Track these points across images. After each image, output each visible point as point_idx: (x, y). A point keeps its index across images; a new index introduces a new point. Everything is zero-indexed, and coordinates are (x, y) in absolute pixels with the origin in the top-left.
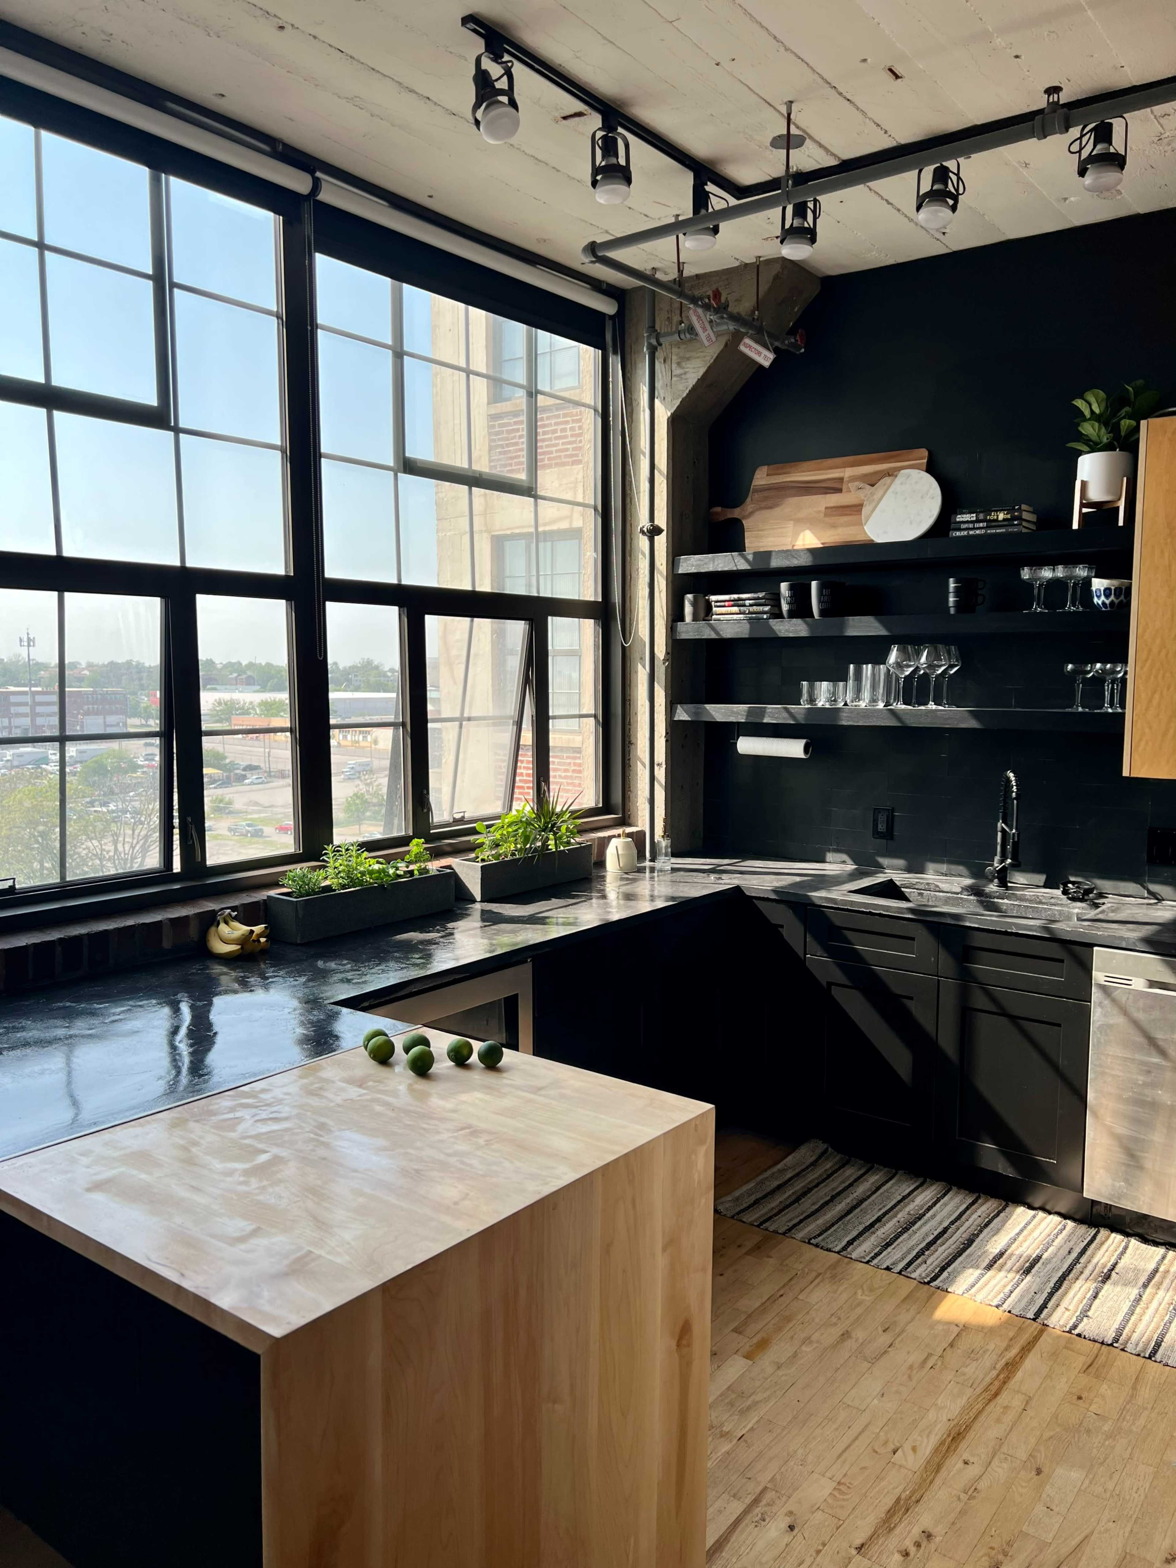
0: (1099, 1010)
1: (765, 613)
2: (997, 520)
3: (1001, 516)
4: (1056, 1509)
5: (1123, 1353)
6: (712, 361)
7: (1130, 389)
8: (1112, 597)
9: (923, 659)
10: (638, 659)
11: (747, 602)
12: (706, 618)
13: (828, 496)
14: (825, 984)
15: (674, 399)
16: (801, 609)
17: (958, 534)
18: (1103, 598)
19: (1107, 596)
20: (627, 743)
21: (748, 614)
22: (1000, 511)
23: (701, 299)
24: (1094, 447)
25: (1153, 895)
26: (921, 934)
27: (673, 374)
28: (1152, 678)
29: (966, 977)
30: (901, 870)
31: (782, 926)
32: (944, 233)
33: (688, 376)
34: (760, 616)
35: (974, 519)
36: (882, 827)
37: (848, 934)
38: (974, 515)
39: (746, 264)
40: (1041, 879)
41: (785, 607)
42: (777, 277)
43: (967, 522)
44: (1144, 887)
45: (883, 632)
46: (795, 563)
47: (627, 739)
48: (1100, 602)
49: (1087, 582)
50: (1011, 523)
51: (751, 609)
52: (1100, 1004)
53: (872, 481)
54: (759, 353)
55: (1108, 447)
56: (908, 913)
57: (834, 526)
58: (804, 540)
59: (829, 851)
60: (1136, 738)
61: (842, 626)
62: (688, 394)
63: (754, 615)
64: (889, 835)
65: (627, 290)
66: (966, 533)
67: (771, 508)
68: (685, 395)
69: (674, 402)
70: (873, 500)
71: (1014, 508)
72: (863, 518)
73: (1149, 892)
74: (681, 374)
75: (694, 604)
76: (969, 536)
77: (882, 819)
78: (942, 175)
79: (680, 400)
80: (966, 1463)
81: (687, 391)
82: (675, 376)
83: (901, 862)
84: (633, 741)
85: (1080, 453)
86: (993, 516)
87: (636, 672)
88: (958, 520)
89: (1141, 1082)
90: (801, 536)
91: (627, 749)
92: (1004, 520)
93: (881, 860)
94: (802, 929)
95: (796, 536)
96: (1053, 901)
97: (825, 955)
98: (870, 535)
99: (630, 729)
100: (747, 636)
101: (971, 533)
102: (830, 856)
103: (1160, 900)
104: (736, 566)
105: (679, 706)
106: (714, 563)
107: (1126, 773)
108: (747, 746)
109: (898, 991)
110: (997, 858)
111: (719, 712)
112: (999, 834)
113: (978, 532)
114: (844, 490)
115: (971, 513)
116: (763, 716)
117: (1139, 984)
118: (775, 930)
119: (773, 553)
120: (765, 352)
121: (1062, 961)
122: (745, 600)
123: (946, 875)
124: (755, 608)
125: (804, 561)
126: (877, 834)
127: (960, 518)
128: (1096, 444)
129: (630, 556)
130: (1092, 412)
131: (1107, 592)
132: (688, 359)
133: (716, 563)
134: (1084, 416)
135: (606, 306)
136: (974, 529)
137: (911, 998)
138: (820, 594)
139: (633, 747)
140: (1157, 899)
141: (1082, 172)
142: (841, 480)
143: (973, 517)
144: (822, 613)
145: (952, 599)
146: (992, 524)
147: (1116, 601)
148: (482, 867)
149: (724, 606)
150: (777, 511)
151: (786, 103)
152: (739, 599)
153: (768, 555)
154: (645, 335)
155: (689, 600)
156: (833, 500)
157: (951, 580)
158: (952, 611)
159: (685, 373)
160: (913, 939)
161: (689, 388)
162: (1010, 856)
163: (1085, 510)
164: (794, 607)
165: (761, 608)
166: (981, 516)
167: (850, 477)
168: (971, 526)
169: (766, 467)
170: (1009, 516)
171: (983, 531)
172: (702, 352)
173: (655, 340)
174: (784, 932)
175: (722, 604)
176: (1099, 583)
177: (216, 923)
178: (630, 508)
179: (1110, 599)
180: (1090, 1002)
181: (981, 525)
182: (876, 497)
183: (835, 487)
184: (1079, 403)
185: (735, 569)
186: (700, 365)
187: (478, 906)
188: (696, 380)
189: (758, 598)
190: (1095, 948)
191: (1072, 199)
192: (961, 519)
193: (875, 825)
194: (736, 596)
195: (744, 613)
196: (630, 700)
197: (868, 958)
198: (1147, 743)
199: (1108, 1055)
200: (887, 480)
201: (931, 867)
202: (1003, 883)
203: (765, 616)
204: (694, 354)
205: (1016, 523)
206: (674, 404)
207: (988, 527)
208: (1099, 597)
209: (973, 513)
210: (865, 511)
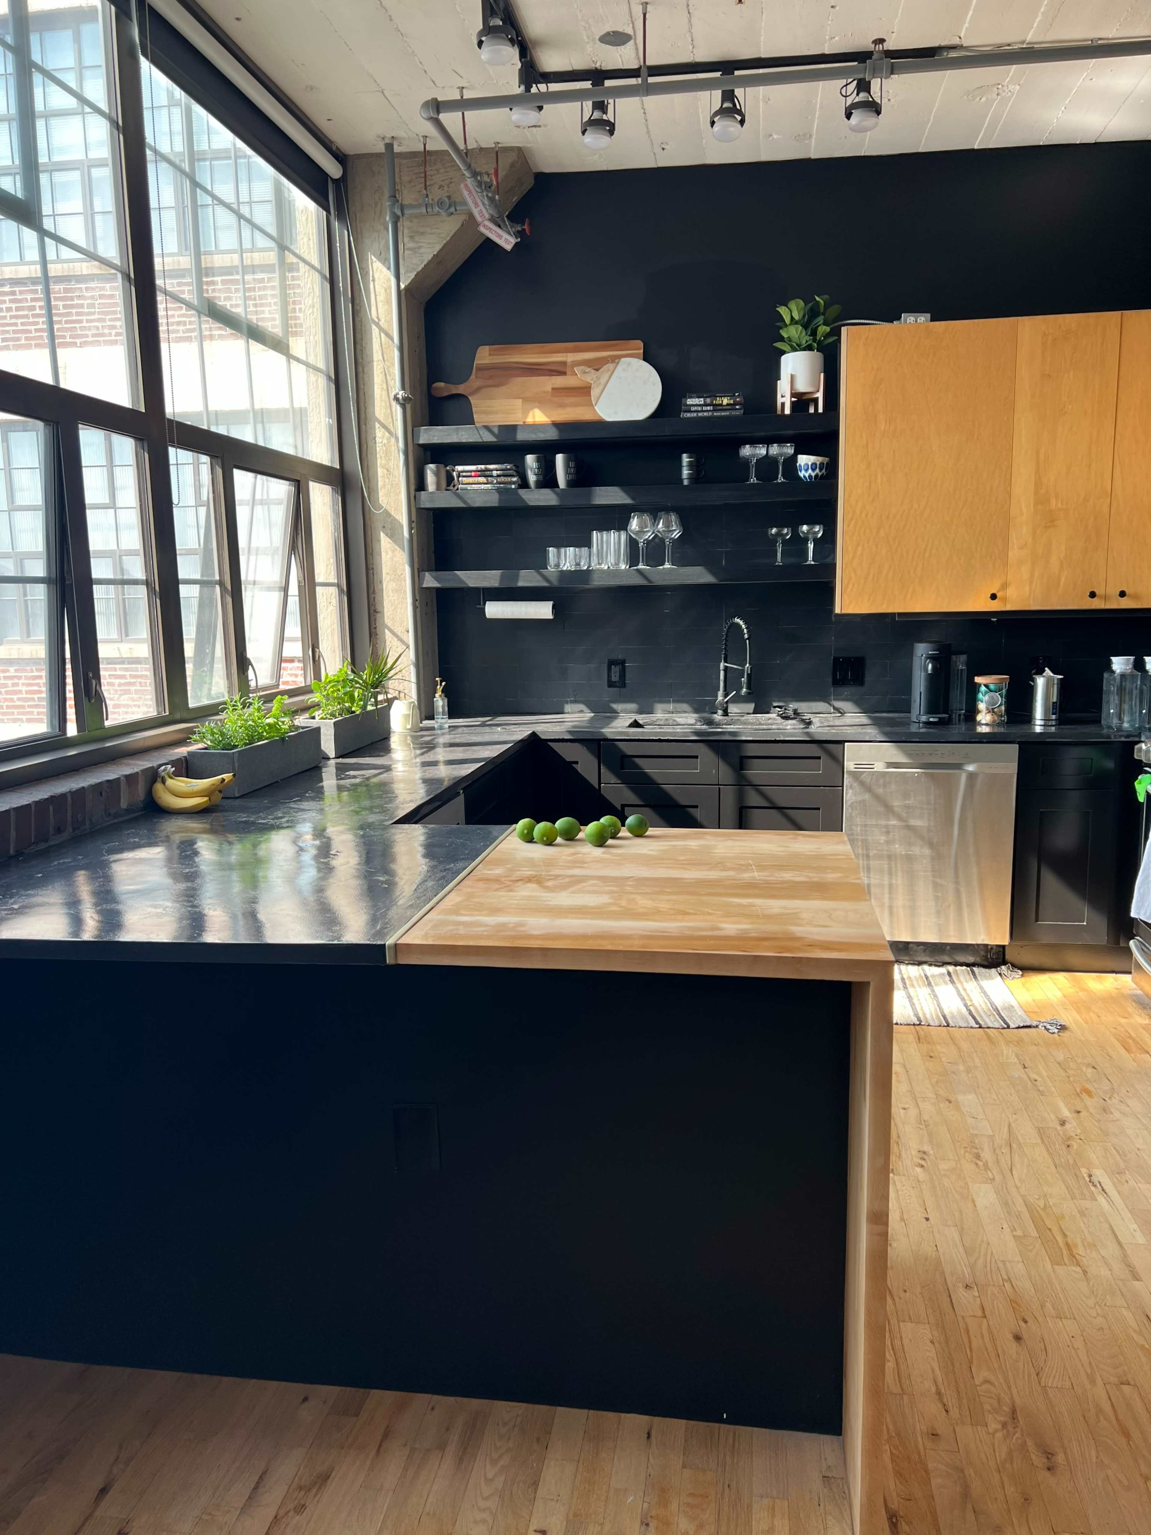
0: (850, 791)
1: (514, 483)
2: (721, 405)
3: (725, 401)
4: (979, 1117)
5: (929, 1027)
6: (448, 238)
7: (822, 302)
8: (817, 471)
9: (660, 525)
10: (381, 528)
11: (495, 473)
12: (448, 488)
13: (553, 377)
14: (619, 808)
15: (408, 272)
16: (548, 480)
17: (689, 415)
18: (810, 471)
19: (813, 470)
20: (373, 611)
21: (496, 484)
22: (725, 396)
23: (481, 174)
24: (797, 347)
25: (837, 710)
26: (703, 751)
27: (406, 247)
28: (856, 534)
29: (742, 783)
30: (634, 712)
31: (577, 763)
32: (663, 149)
33: (422, 250)
34: (509, 486)
35: (702, 403)
36: (615, 678)
37: (637, 760)
38: (702, 399)
39: (481, 148)
40: (751, 707)
41: (532, 478)
42: (512, 165)
43: (697, 405)
44: (830, 705)
45: (628, 501)
46: (542, 436)
47: (372, 608)
48: (807, 475)
49: (793, 459)
50: (733, 407)
51: (499, 479)
52: (851, 787)
53: (596, 365)
54: (500, 237)
55: (809, 348)
56: (693, 736)
57: (562, 406)
58: (534, 417)
59: (567, 703)
60: (845, 581)
61: (589, 496)
62: (423, 269)
63: (502, 485)
64: (622, 683)
65: (348, 155)
66: (695, 414)
67: (496, 386)
68: (420, 269)
69: (409, 275)
70: (600, 384)
71: (734, 395)
72: (592, 399)
73: (835, 708)
74: (415, 248)
75: (437, 474)
76: (698, 418)
77: (615, 670)
78: (728, 96)
79: (415, 273)
80: (905, 1109)
81: (423, 266)
82: (408, 249)
83: (633, 706)
84: (379, 609)
85: (784, 352)
86: (718, 401)
87: (379, 541)
88: (688, 403)
89: (882, 841)
90: (531, 414)
91: (372, 618)
92: (728, 405)
93: (615, 706)
94: (596, 762)
95: (526, 413)
96: (770, 721)
97: (619, 782)
98: (601, 415)
99: (374, 598)
100: (497, 505)
101: (700, 414)
102: (568, 708)
103: (842, 713)
104: (481, 437)
105: (427, 574)
106: (457, 434)
107: (837, 610)
108: (494, 610)
109: (683, 802)
110: (721, 693)
111: (472, 579)
112: (722, 673)
113: (705, 414)
114: (568, 372)
115: (699, 397)
116: (517, 580)
117: (879, 767)
118: (569, 766)
119: (519, 427)
120: (505, 236)
121: (819, 758)
122: (492, 470)
123: (673, 713)
124: (503, 479)
125: (552, 435)
126: (611, 684)
127: (690, 401)
128: (799, 345)
129: (366, 425)
130: (792, 318)
131: (814, 467)
132: (422, 234)
133: (460, 436)
134: (783, 321)
135: (333, 169)
136: (702, 411)
137: (696, 807)
138: (567, 466)
139: (378, 615)
140: (841, 713)
141: (848, 116)
142: (564, 363)
143: (701, 401)
144: (570, 484)
145: (685, 472)
146: (717, 407)
147: (820, 474)
148: (335, 723)
149: (471, 476)
150: (504, 389)
151: (642, 4)
152: (487, 470)
153: (513, 428)
154: (388, 204)
155: (432, 470)
156: (559, 381)
157: (684, 456)
158: (686, 483)
159: (420, 247)
160: (696, 757)
161: (425, 263)
162: (745, 686)
163: (793, 399)
164: (541, 478)
165: (509, 479)
166: (708, 400)
167: (572, 362)
168: (699, 408)
169: (487, 347)
170: (732, 402)
171: (710, 414)
172: (436, 228)
173: (400, 211)
174: (579, 768)
175: (469, 474)
176: (806, 459)
177: (159, 780)
178: (363, 378)
179: (815, 473)
180: (842, 786)
181: (709, 408)
182: (603, 380)
183: (559, 370)
184: (782, 310)
185: (481, 440)
186: (436, 241)
187: (332, 762)
188: (432, 255)
189: (507, 470)
190: (846, 744)
191: (775, 136)
192: (691, 403)
193: (609, 676)
194: (483, 467)
195: (492, 483)
196: (373, 569)
197: (659, 780)
198: (853, 585)
199: (857, 825)
200: (611, 366)
201: (659, 707)
202: (726, 713)
203: (513, 486)
204: (428, 230)
205: (737, 407)
206: (409, 277)
207: (714, 410)
208: (806, 470)
209: (701, 398)
210: (594, 393)
